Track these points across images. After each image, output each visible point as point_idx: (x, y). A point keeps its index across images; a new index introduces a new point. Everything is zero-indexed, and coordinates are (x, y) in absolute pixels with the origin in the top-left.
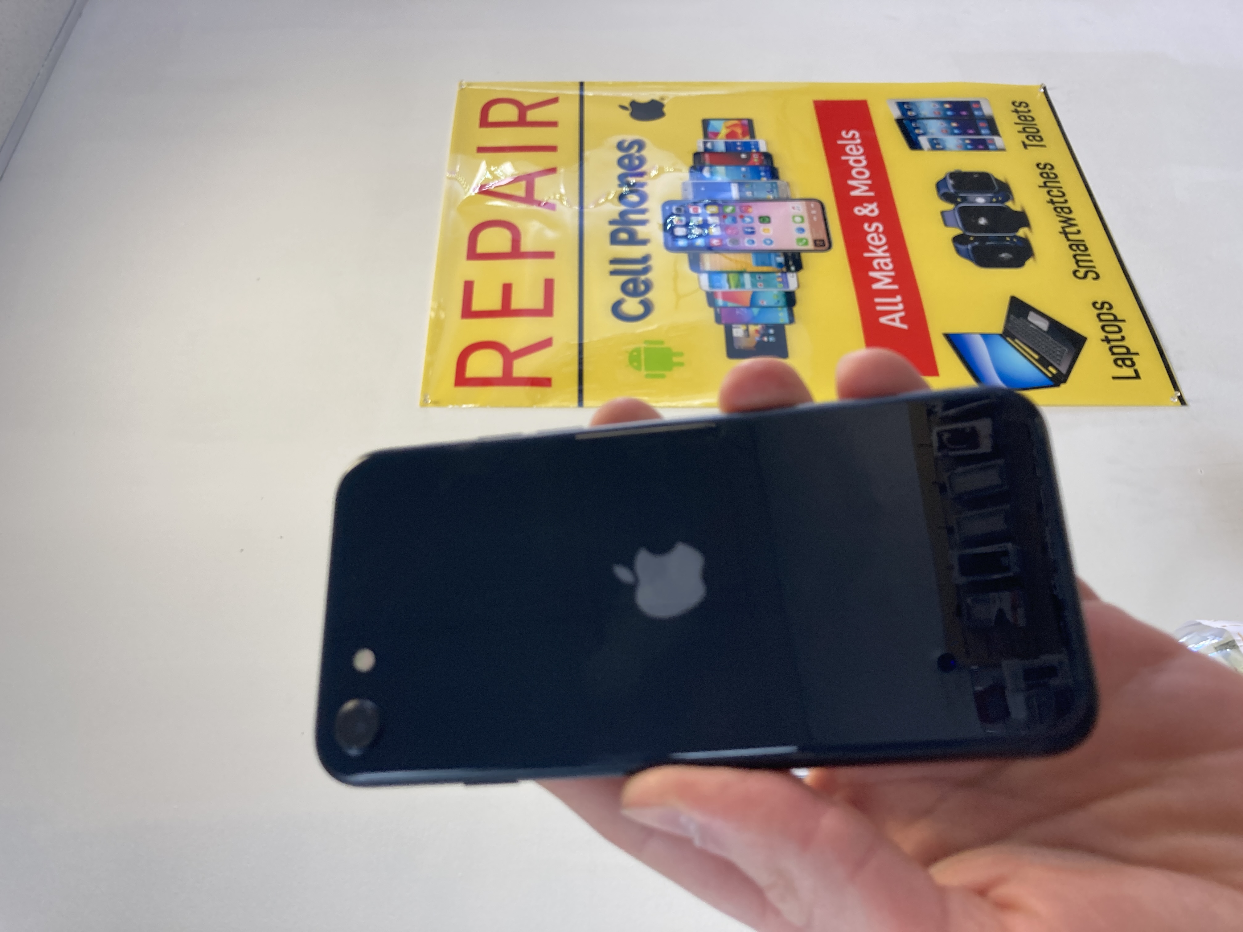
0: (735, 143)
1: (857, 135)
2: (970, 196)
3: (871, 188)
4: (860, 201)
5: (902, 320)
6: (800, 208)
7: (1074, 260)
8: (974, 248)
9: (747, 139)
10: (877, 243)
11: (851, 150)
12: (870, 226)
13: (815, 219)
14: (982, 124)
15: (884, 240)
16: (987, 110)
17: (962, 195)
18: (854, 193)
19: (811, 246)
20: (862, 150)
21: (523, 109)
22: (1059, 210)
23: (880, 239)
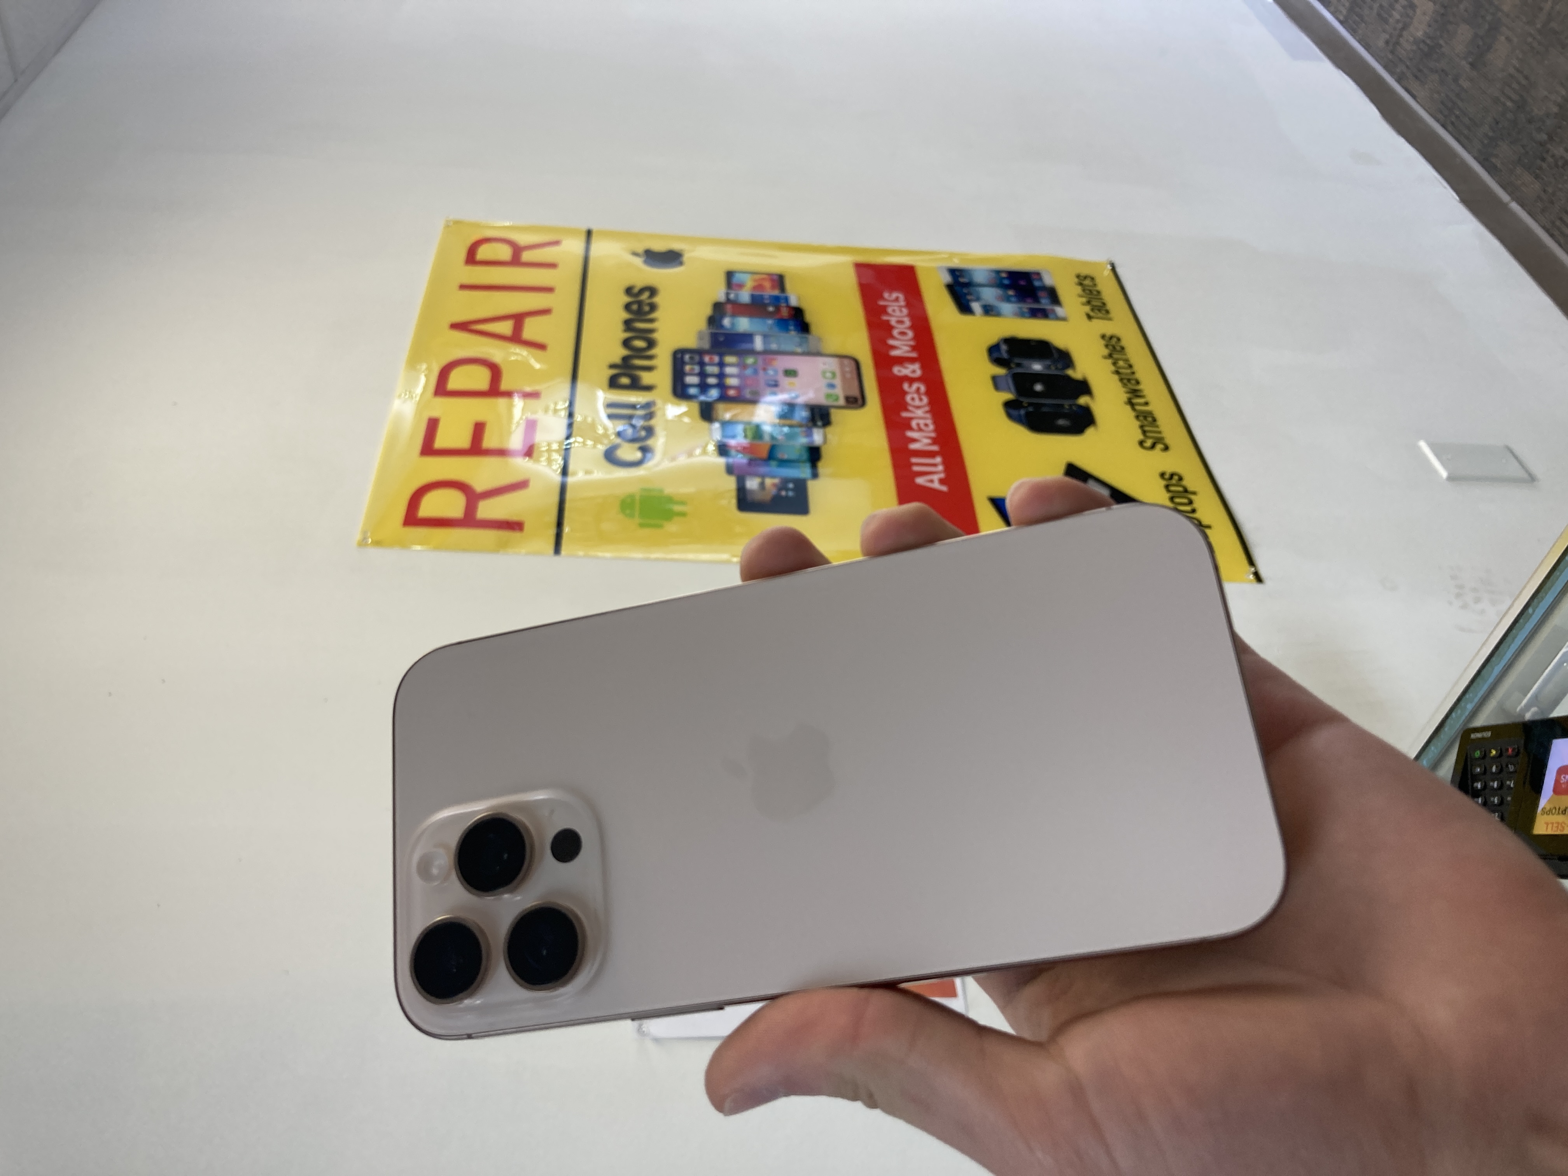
0: (762, 296)
1: (901, 296)
2: (1025, 362)
3: (914, 348)
4: (901, 361)
5: (942, 481)
6: (832, 364)
7: (1139, 431)
8: (1028, 414)
9: (776, 293)
10: (917, 403)
11: (894, 311)
12: (910, 386)
13: (848, 376)
14: (1041, 294)
15: (925, 400)
16: (1048, 281)
17: (1017, 360)
18: (894, 353)
19: (842, 402)
20: (905, 311)
21: (517, 250)
22: (1125, 381)
23: (921, 400)
